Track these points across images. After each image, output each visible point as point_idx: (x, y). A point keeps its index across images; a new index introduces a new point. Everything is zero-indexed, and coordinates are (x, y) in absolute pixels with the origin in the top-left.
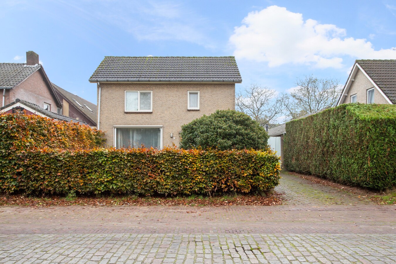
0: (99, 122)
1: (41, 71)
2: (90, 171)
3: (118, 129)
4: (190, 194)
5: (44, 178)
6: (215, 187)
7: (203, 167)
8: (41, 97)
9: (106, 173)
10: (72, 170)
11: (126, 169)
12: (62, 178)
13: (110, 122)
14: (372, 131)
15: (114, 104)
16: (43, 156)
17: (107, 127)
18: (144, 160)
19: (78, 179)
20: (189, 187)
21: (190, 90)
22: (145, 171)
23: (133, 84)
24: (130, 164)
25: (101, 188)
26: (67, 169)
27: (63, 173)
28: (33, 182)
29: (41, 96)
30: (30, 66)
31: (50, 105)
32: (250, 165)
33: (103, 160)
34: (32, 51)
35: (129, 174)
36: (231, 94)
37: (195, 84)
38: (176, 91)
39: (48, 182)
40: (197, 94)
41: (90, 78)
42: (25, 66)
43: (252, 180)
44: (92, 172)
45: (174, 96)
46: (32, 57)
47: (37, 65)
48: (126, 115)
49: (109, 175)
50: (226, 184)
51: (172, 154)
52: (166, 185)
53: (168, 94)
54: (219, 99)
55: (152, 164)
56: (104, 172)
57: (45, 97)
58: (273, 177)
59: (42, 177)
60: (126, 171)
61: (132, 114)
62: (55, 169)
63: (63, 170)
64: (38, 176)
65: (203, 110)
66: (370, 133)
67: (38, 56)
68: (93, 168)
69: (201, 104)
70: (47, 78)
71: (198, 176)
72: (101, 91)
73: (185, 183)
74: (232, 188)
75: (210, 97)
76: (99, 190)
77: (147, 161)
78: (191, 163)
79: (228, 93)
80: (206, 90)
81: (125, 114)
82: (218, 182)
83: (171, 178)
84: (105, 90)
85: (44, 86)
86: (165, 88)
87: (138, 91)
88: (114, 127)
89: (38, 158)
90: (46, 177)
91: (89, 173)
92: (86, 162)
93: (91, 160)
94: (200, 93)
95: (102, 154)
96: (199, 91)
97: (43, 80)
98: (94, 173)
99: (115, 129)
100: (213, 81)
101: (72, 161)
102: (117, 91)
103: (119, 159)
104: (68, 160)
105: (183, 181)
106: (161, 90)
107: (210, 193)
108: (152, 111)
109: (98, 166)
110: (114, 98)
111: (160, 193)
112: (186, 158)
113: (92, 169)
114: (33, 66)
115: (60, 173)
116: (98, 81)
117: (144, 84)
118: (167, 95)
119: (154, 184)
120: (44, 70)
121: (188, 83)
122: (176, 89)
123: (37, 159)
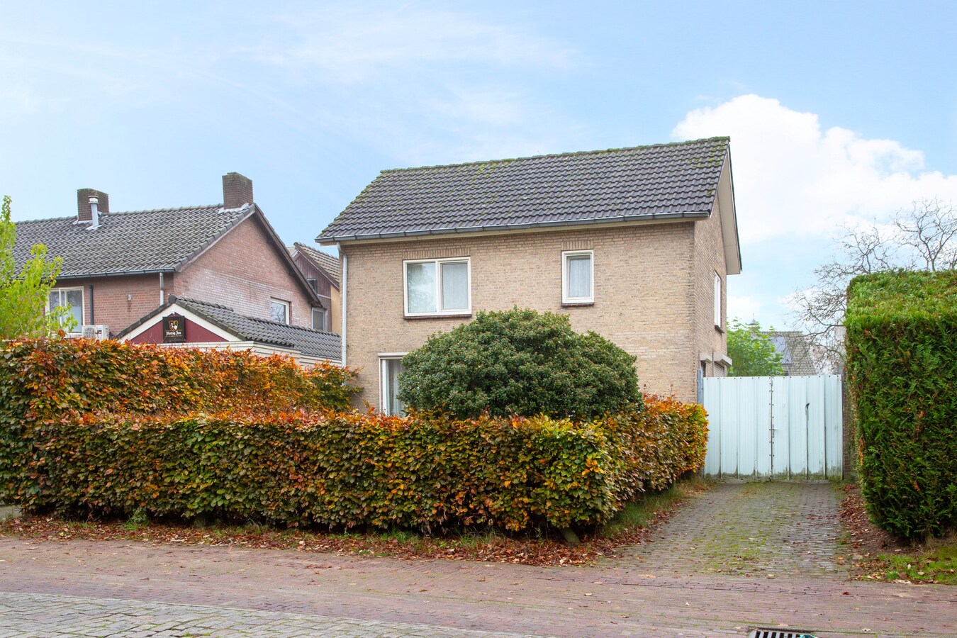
0: (344, 344)
1: (258, 221)
2: (169, 465)
3: (392, 363)
4: (386, 527)
5: (86, 481)
6: (440, 513)
7: (410, 460)
8: (260, 285)
9: (204, 470)
10: (136, 464)
11: (243, 463)
12: (118, 480)
13: (370, 344)
14: (866, 359)
15: (380, 298)
16: (82, 431)
17: (364, 357)
18: (281, 442)
19: (148, 484)
20: (380, 511)
21: (568, 248)
22: (284, 469)
23: (422, 241)
24: (249, 451)
25: (195, 504)
26: (124, 461)
27: (120, 468)
28: (68, 489)
29: (263, 282)
30: (231, 210)
31: (290, 303)
32: (522, 458)
33: (194, 440)
34: (235, 173)
35: (248, 473)
36: (682, 254)
37: (580, 232)
38: (532, 254)
39: (94, 488)
40: (589, 259)
41: (321, 232)
42: (221, 210)
43: (529, 497)
44: (174, 469)
45: (526, 268)
46: (237, 187)
47: (246, 205)
48: (407, 324)
49: (208, 475)
50: (466, 505)
51: (342, 427)
52: (330, 503)
53: (509, 264)
54: (650, 269)
55: (299, 450)
56: (199, 468)
57: (273, 284)
58: (580, 493)
59: (82, 478)
60: (243, 468)
61: (422, 324)
62: (104, 460)
63: (119, 463)
64: (75, 475)
65: (605, 303)
66: (861, 366)
67: (250, 182)
68: (177, 460)
69: (597, 286)
70: (274, 238)
71: (398, 484)
72: (348, 265)
73: (372, 498)
74: (480, 516)
75: (622, 266)
76: (192, 510)
77: (288, 443)
78: (382, 450)
79: (675, 251)
80: (611, 245)
81: (406, 322)
82: (447, 501)
83: (340, 486)
84: (356, 263)
85: (269, 256)
86: (503, 249)
87: (436, 260)
88: (380, 357)
89: (73, 436)
90: (90, 479)
91: (168, 470)
92: (161, 445)
93: (171, 440)
94: (595, 256)
95: (192, 428)
96: (592, 251)
97: (267, 243)
98: (180, 470)
99: (384, 362)
100: (625, 219)
101: (134, 442)
102: (386, 262)
103: (228, 440)
104: (127, 439)
105: (367, 495)
106: (492, 253)
107: (428, 527)
108: (470, 313)
109: (186, 455)
110: (378, 282)
111: (319, 521)
112: (371, 439)
113: (175, 462)
114: (236, 210)
115: (113, 468)
116: (337, 241)
117: (449, 239)
118: (509, 267)
119: (304, 500)
120: (266, 216)
121: (559, 229)
122: (530, 249)
123: (71, 439)
